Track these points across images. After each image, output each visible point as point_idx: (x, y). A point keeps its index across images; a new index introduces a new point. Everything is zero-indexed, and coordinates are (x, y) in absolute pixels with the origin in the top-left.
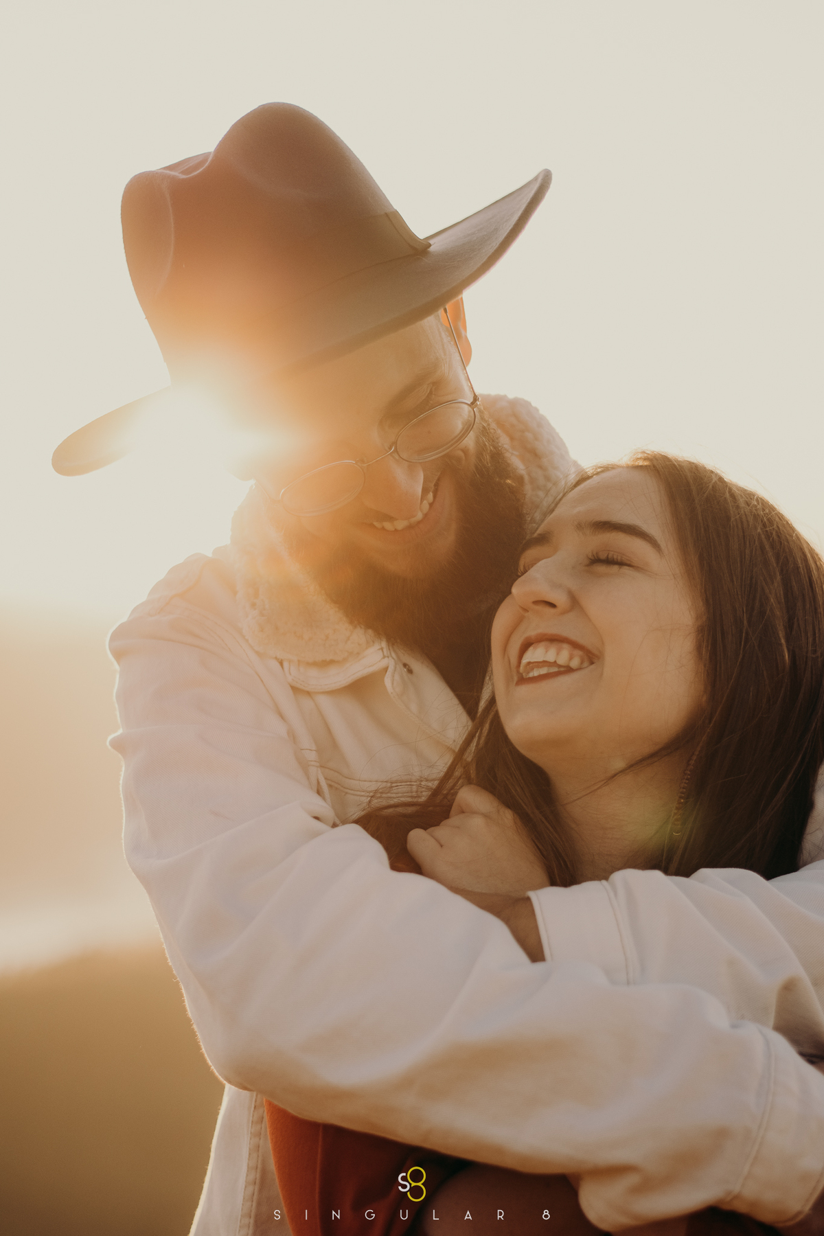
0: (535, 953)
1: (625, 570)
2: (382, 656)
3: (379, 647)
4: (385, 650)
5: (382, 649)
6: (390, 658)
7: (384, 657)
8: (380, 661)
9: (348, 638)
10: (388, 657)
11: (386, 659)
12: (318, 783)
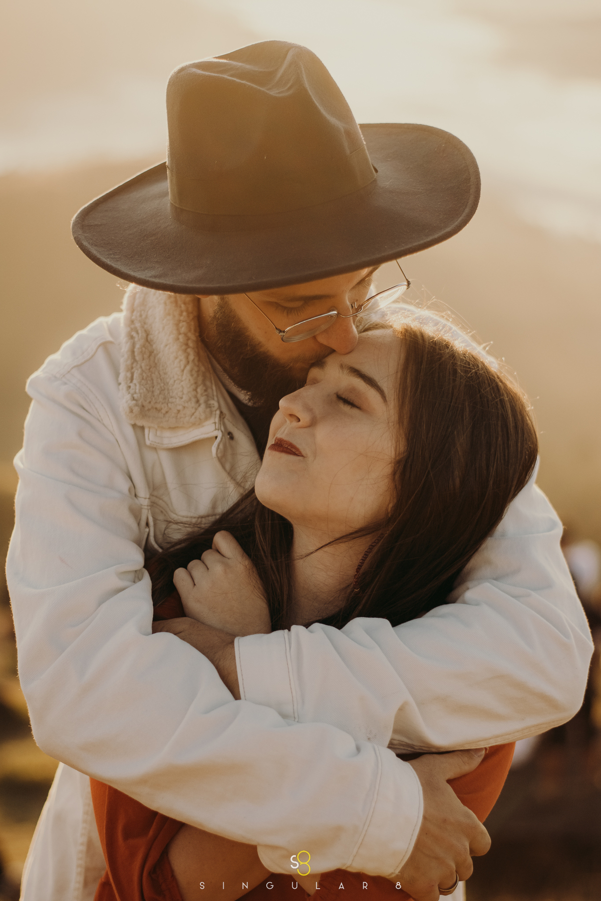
0: (236, 696)
1: (355, 411)
2: (214, 429)
3: (214, 421)
4: (217, 425)
5: (215, 423)
6: (220, 431)
7: (216, 429)
8: (213, 432)
9: (193, 414)
10: (218, 430)
11: (217, 431)
12: (147, 519)
